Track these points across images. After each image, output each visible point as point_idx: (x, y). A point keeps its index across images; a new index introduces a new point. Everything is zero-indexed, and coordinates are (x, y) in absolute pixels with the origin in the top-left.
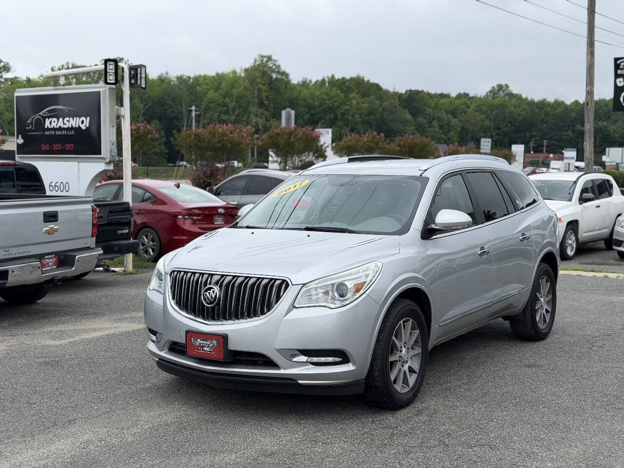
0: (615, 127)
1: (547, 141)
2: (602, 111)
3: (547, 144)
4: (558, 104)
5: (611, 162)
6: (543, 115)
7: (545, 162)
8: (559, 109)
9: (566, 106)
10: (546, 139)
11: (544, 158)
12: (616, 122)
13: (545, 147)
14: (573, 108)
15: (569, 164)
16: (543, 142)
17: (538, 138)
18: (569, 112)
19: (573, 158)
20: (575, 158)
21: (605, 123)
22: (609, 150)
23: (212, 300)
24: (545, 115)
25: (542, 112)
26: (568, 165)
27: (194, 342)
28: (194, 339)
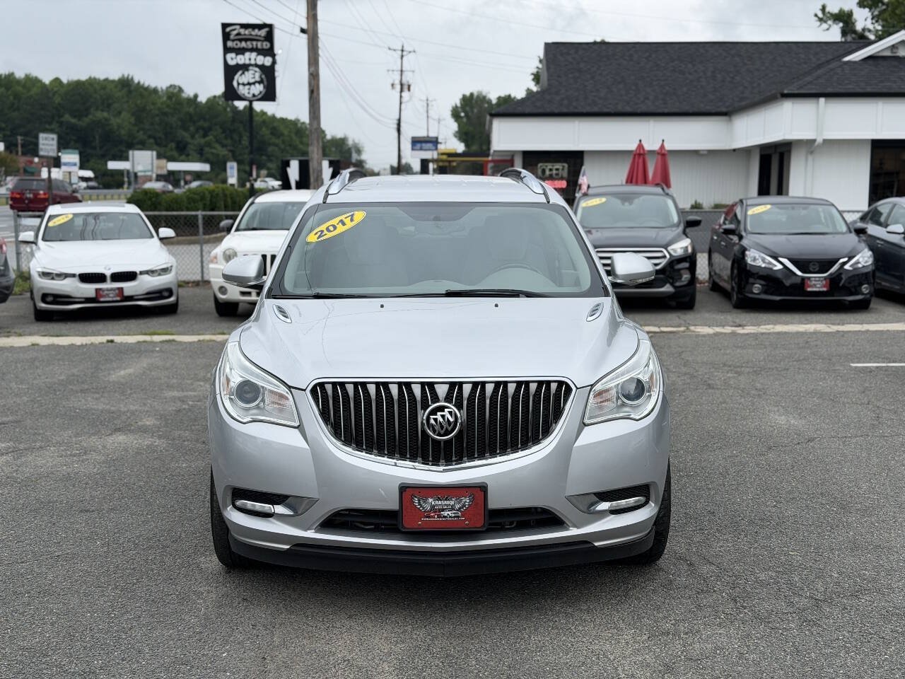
0: (119, 121)
1: (22, 138)
2: (98, 97)
3: (23, 142)
4: (31, 82)
5: (145, 171)
6: (11, 98)
7: (29, 170)
8: (35, 90)
9: (44, 85)
10: (21, 135)
11: (26, 164)
12: (120, 113)
13: (19, 146)
14: (55, 89)
15: (70, 173)
16: (17, 140)
17: (8, 133)
18: (51, 95)
19: (75, 165)
20: (78, 164)
21: (105, 114)
22: (133, 154)
23: (450, 428)
24: (15, 98)
25: (10, 92)
26: (68, 174)
27: (420, 504)
28: (419, 500)
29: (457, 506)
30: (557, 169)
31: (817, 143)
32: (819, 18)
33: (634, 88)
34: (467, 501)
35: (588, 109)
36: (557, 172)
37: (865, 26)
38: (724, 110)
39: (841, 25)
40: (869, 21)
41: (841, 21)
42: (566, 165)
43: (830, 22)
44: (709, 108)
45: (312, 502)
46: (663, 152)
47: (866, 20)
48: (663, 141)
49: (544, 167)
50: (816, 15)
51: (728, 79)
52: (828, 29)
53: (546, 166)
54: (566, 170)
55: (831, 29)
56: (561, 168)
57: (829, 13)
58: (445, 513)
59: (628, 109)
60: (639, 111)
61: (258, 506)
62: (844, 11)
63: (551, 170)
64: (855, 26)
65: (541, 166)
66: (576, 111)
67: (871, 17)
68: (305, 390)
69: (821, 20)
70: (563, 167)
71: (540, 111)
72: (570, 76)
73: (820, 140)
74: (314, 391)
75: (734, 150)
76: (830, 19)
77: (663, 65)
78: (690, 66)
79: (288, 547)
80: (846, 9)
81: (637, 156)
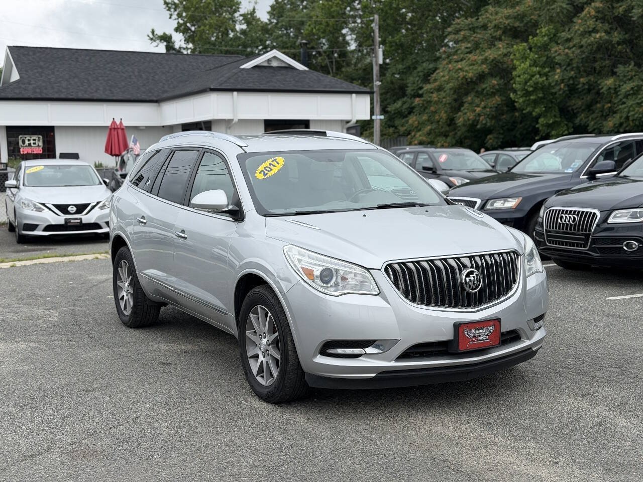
27: (468, 334)
28: (467, 331)
29: (487, 333)
30: (34, 140)
31: (234, 122)
32: (150, 38)
33: (86, 81)
34: (491, 328)
35: (56, 96)
36: (34, 142)
37: (180, 45)
38: (155, 99)
39: (165, 43)
40: (183, 41)
41: (165, 41)
42: (41, 137)
43: (158, 41)
44: (144, 97)
45: (395, 342)
46: (122, 127)
47: (180, 41)
48: (121, 119)
49: (24, 138)
50: (148, 36)
51: (151, 78)
52: (157, 46)
53: (26, 138)
54: (41, 141)
55: (159, 46)
56: (37, 138)
57: (157, 35)
58: (480, 338)
59: (87, 96)
60: (95, 98)
61: (348, 351)
62: (166, 35)
63: (29, 140)
64: (174, 46)
65: (21, 138)
66: (47, 97)
67: (184, 39)
68: (380, 270)
69: (152, 39)
70: (39, 138)
71: (20, 96)
72: (35, 71)
73: (236, 120)
74: (386, 270)
75: (163, 126)
76: (158, 39)
77: (102, 66)
78: (121, 67)
79: (375, 375)
80: (168, 33)
81: (113, 130)
